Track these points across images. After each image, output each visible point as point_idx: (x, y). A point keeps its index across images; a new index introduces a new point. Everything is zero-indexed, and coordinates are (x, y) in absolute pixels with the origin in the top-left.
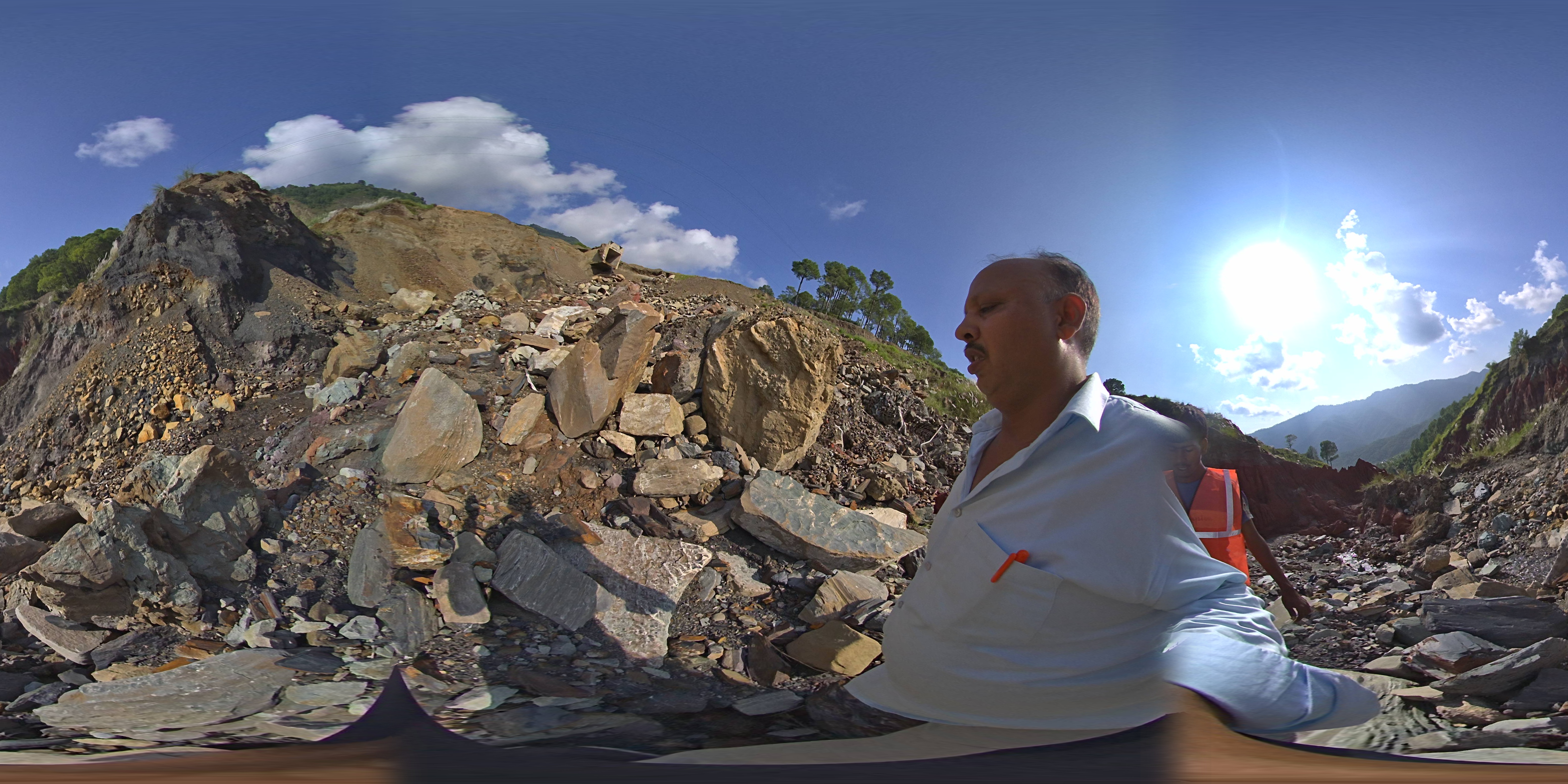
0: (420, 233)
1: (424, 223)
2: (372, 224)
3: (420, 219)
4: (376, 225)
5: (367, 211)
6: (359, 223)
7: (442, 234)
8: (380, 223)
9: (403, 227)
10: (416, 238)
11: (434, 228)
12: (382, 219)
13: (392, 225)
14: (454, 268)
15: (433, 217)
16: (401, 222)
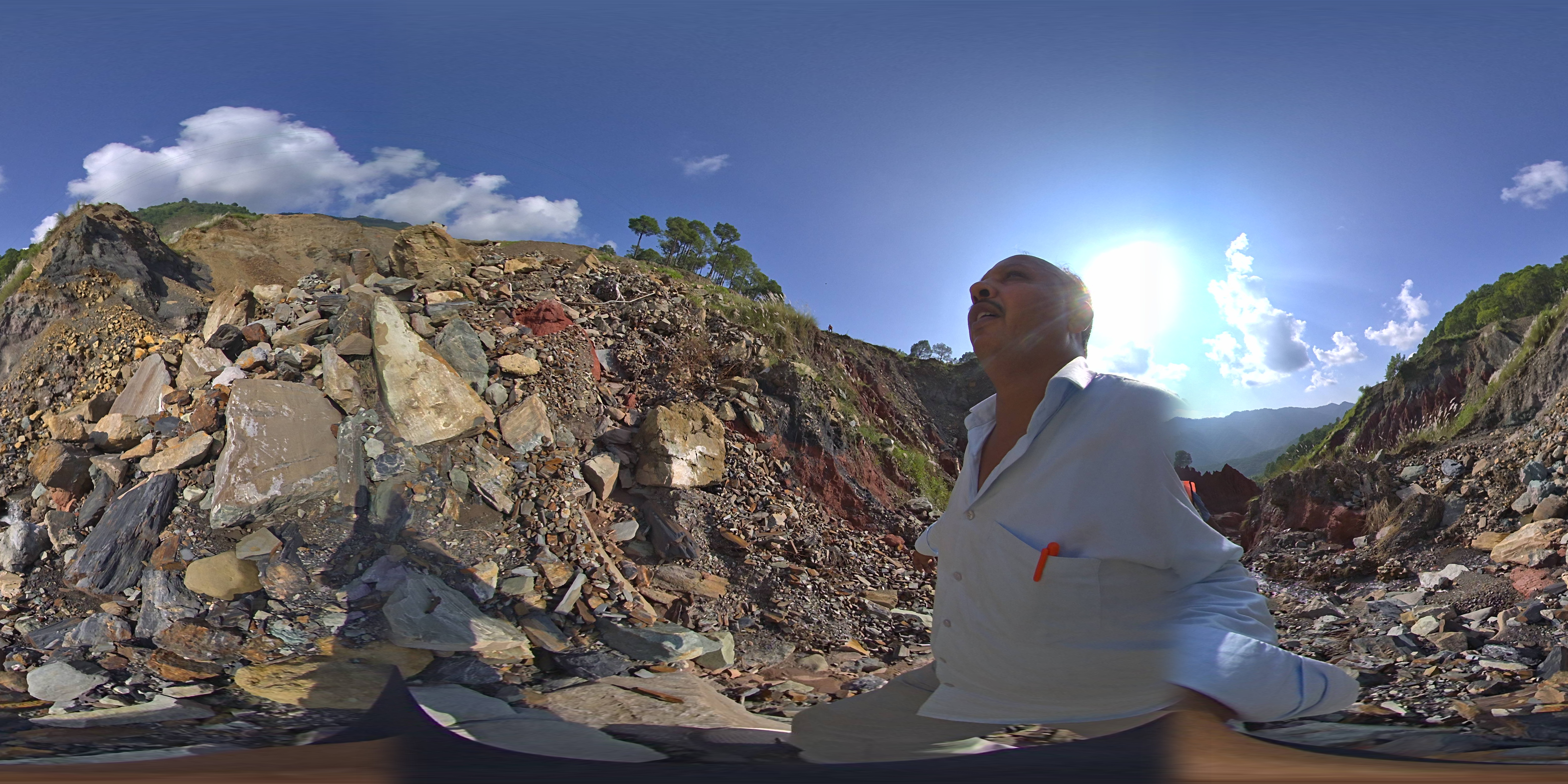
0: (256, 242)
1: (257, 232)
2: (215, 239)
3: (253, 230)
4: (219, 240)
5: (208, 228)
6: (203, 240)
7: (275, 240)
8: (221, 238)
9: (241, 238)
10: (254, 247)
11: (267, 236)
12: (222, 234)
13: (232, 238)
14: (292, 267)
15: (263, 226)
16: (238, 235)
